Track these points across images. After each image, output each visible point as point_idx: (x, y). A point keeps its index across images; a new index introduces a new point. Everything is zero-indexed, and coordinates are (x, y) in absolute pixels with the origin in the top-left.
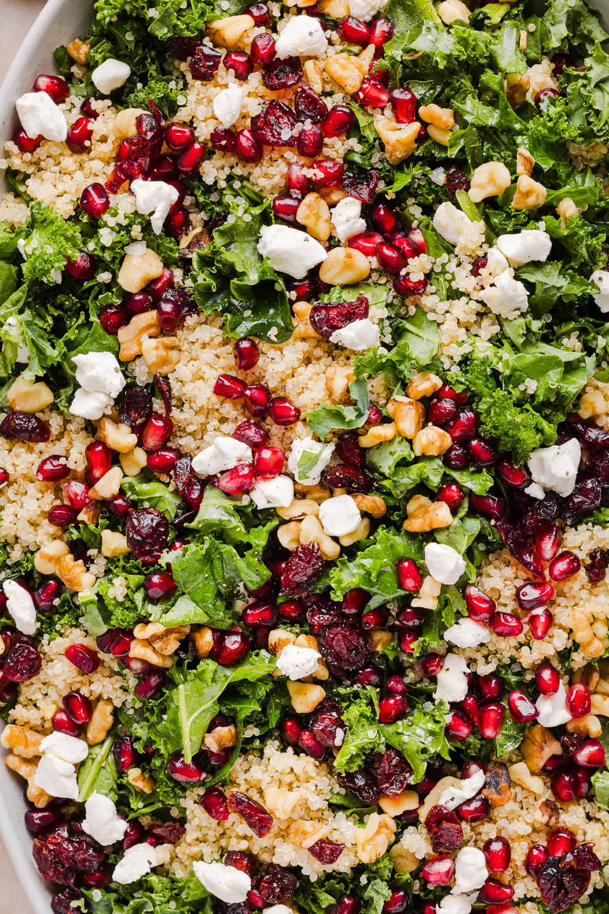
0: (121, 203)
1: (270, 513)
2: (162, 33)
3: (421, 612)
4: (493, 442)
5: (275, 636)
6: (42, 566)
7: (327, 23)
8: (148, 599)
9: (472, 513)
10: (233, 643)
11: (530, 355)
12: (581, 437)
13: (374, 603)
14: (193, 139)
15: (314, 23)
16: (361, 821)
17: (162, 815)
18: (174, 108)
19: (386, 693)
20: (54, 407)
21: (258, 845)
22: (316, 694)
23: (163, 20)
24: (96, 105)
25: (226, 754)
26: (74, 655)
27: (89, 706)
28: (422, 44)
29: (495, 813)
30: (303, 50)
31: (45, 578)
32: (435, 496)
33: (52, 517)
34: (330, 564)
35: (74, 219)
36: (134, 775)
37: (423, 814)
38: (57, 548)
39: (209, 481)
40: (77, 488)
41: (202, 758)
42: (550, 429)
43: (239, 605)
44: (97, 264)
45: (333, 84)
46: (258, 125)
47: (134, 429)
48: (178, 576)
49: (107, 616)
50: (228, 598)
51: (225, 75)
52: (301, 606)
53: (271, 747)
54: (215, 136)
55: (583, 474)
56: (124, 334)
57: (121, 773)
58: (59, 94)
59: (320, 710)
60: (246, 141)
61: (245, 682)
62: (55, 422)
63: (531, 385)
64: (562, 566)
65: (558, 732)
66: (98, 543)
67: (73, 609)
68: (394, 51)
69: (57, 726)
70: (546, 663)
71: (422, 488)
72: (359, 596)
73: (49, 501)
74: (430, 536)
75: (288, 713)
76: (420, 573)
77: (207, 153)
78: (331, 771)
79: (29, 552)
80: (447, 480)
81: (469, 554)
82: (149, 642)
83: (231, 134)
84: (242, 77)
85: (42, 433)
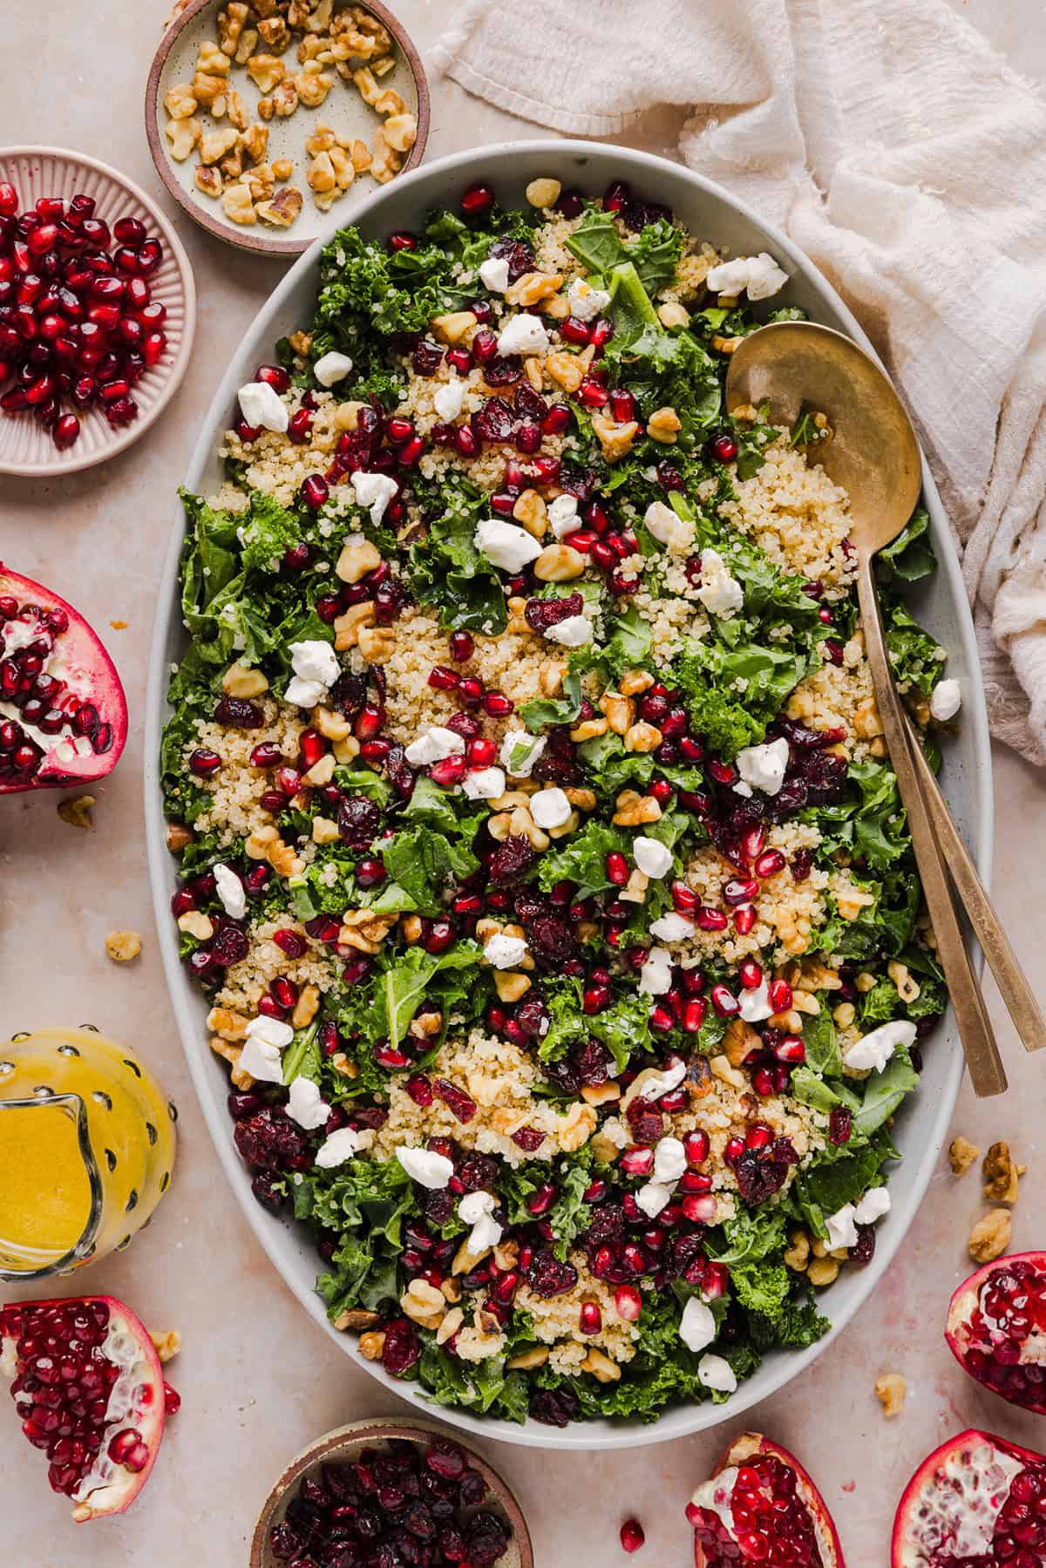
0: (341, 495)
1: (482, 804)
2: (386, 327)
3: (628, 905)
4: (703, 739)
5: (483, 925)
6: (253, 851)
7: (549, 322)
8: (359, 886)
9: (680, 809)
10: (441, 931)
11: (741, 657)
12: (789, 737)
13: (582, 895)
14: (414, 433)
15: (536, 322)
16: (563, 1111)
17: (365, 1100)
18: (395, 402)
19: (590, 985)
20: (268, 694)
21: (461, 1131)
22: (522, 983)
23: (388, 315)
24: (317, 397)
25: (433, 1041)
26: (281, 939)
27: (296, 990)
28: (641, 348)
29: (696, 1105)
30: (524, 348)
31: (255, 863)
32: (645, 790)
33: (263, 802)
34: (539, 855)
35: (293, 509)
36: (339, 1059)
37: (625, 1104)
38: (268, 833)
39: (421, 771)
40: (290, 775)
41: (408, 1043)
42: (759, 728)
43: (448, 894)
44: (315, 553)
45: (553, 383)
46: (478, 421)
47: (348, 718)
48: (389, 864)
49: (316, 900)
50: (437, 886)
51: (447, 371)
52: (510, 896)
53: (476, 1036)
54: (436, 431)
55: (791, 774)
56: (339, 623)
57: (325, 1058)
58: (280, 386)
59: (525, 999)
60: (465, 436)
61: (451, 970)
62: (269, 710)
63: (742, 684)
64: (767, 863)
65: (759, 1027)
66: (309, 829)
67: (283, 895)
68: (614, 354)
69: (263, 1009)
70: (749, 958)
71: (632, 782)
72: (567, 888)
73: (260, 787)
74: (639, 830)
75: (494, 1001)
76: (629, 866)
77: (427, 448)
78: (534, 1060)
79: (240, 837)
80: (656, 775)
81: (677, 849)
82: (358, 928)
83: (451, 429)
84: (463, 373)
85: (255, 720)
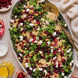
0: (19, 25)
1: (36, 43)
2: (19, 13)
3: (48, 47)
4: (50, 34)
5: (39, 51)
6: (21, 52)
7: (30, 9)
8: (29, 52)
9: (50, 39)
10: (36, 53)
11: (50, 27)
12: (56, 31)
14: (23, 19)
15: (29, 9)
16: (49, 62)
17: (35, 66)
18: (21, 18)
19: (48, 53)
20: (19, 41)
21: (42, 66)
22: (43, 55)
24: (15, 19)
25: (38, 61)
26: (26, 57)
27: (28, 60)
28: (36, 8)
29: (58, 59)
30: (29, 11)
31: (22, 53)
32: (47, 38)
33: (21, 48)
34: (41, 45)
35: (16, 27)
36: (32, 64)
37: (53, 60)
38: (22, 50)
39: (31, 42)
40: (22, 46)
41: (36, 61)
42: (53, 31)
43: (36, 50)
44: (19, 30)
45: (31, 13)
47: (25, 40)
48: (31, 49)
49: (27, 54)
52: (40, 49)
53: (41, 59)
54: (24, 19)
55: (56, 34)
56: (22, 34)
58: (13, 19)
60: (26, 18)
61: (38, 55)
62: (19, 42)
63: (51, 29)
64: (57, 41)
65: (60, 52)
66: (25, 49)
67: (25, 54)
69: (26, 62)
70: (58, 48)
71: (46, 38)
72: (44, 47)
73: (21, 47)
74: (47, 41)
75: (41, 56)
76: (47, 44)
77: (24, 20)
78: (46, 60)
81: (50, 42)
82: (30, 55)
83: (25, 18)
84: (25, 14)
85: (19, 43)
